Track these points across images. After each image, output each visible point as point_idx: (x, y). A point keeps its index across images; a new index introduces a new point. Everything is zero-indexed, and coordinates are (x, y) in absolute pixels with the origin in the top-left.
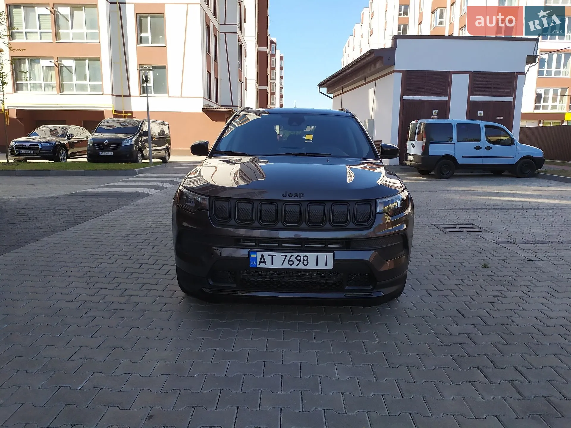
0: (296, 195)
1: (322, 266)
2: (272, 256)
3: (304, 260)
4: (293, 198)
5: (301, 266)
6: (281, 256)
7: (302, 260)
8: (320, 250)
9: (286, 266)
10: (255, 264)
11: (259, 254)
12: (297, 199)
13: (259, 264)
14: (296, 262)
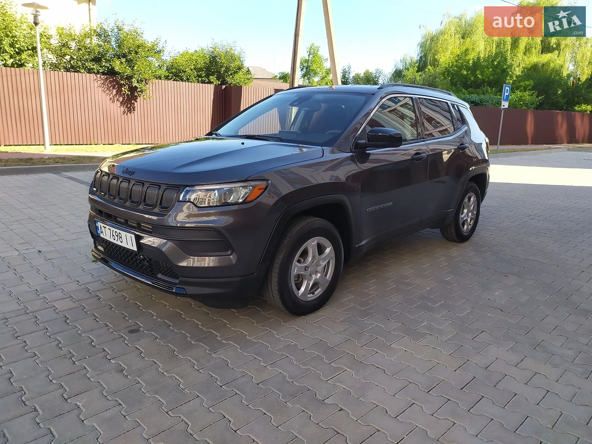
0: (130, 173)
3: (120, 237)
4: (127, 176)
10: (99, 233)
13: (101, 234)
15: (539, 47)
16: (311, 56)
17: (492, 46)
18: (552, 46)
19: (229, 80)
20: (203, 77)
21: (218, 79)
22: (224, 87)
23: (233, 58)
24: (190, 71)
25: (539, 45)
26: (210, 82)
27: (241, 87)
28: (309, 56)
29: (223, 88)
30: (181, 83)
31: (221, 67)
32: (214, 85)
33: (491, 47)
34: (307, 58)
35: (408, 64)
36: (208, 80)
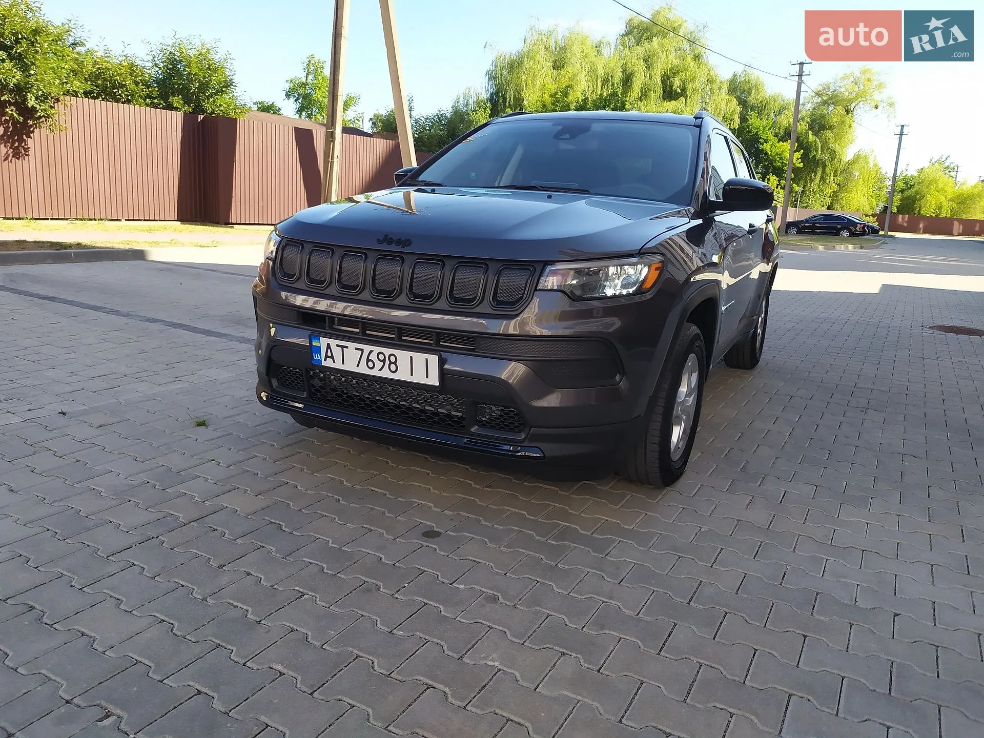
0: (399, 242)
1: (419, 378)
2: (343, 347)
3: (391, 363)
4: (393, 248)
5: (386, 374)
6: (356, 349)
7: (387, 362)
8: (413, 347)
9: (363, 369)
10: (320, 358)
11: (324, 342)
12: (399, 249)
13: (325, 360)
14: (379, 365)
15: (660, 91)
16: (310, 77)
17: (595, 83)
18: (676, 91)
19: (208, 106)
20: (155, 98)
21: (187, 102)
22: (201, 117)
23: (212, 69)
24: (133, 86)
25: (659, 88)
26: (170, 107)
27: (234, 121)
28: (307, 77)
29: (199, 121)
30: (115, 104)
31: (191, 81)
32: (182, 113)
33: (595, 87)
34: (304, 80)
35: (471, 102)
36: (164, 104)
